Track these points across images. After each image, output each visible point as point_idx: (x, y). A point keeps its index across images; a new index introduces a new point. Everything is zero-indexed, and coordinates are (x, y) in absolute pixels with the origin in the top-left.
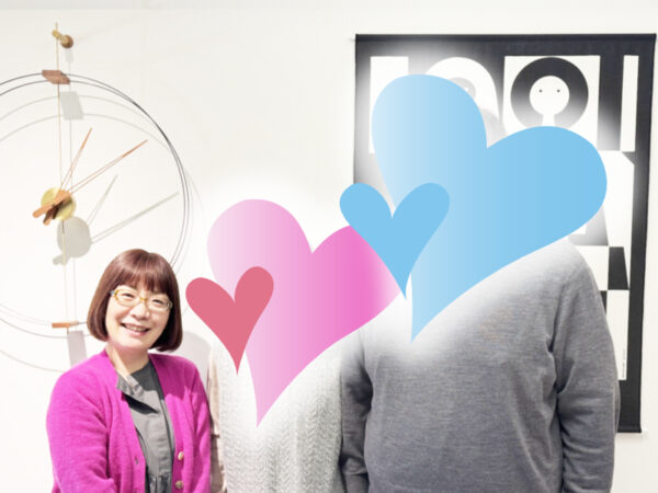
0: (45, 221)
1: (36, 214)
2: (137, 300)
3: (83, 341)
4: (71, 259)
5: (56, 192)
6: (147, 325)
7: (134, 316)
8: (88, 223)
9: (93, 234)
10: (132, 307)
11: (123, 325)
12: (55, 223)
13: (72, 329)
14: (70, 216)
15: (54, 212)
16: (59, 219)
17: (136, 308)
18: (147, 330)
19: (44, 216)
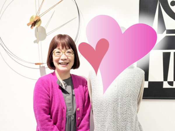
0: (31, 27)
1: (28, 25)
2: (61, 53)
3: (45, 70)
4: (40, 41)
5: (34, 17)
6: (67, 61)
7: (62, 60)
8: (45, 28)
9: (47, 32)
10: (60, 56)
11: (60, 63)
12: (34, 28)
13: (41, 66)
14: (39, 25)
15: (34, 24)
16: (36, 26)
17: (62, 56)
18: (68, 63)
19: (31, 25)
